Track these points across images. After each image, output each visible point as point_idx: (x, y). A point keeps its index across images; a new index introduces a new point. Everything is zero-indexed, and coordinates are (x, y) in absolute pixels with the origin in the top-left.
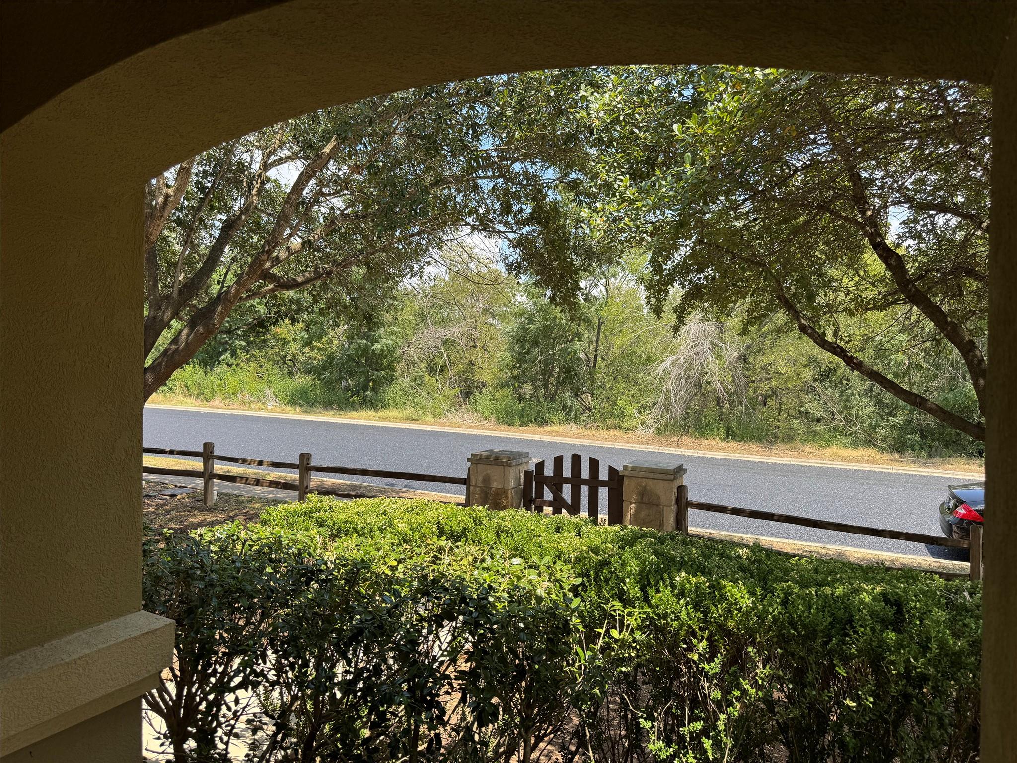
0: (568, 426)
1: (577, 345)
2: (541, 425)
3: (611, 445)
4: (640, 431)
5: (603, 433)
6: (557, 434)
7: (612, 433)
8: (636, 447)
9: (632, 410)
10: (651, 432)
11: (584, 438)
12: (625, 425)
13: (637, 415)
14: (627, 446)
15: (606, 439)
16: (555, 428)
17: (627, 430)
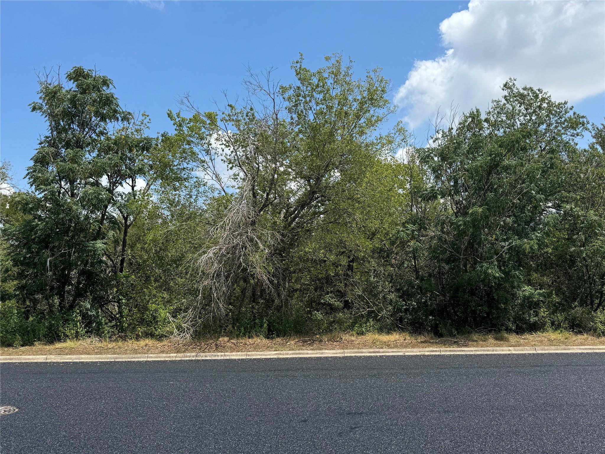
0: (89, 340)
1: (99, 244)
2: (51, 342)
3: (142, 358)
4: (176, 338)
5: (131, 344)
6: (72, 351)
7: (142, 343)
8: (174, 356)
9: (164, 313)
10: (188, 336)
11: (108, 353)
12: (159, 332)
13: (171, 319)
14: (163, 357)
15: (135, 351)
16: (69, 344)
17: (160, 338)
